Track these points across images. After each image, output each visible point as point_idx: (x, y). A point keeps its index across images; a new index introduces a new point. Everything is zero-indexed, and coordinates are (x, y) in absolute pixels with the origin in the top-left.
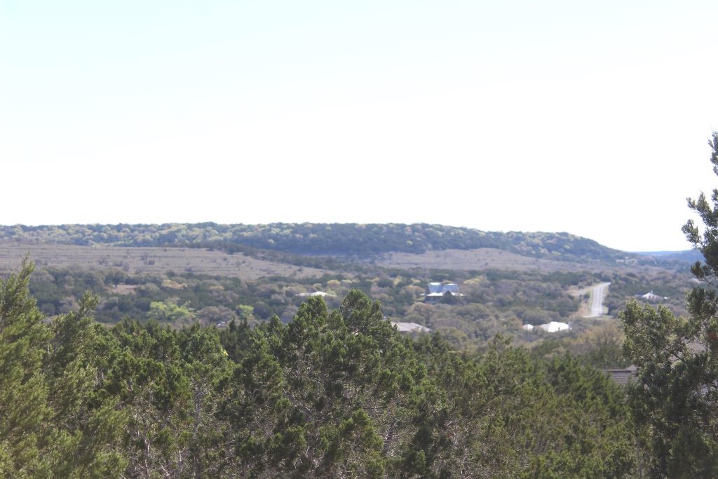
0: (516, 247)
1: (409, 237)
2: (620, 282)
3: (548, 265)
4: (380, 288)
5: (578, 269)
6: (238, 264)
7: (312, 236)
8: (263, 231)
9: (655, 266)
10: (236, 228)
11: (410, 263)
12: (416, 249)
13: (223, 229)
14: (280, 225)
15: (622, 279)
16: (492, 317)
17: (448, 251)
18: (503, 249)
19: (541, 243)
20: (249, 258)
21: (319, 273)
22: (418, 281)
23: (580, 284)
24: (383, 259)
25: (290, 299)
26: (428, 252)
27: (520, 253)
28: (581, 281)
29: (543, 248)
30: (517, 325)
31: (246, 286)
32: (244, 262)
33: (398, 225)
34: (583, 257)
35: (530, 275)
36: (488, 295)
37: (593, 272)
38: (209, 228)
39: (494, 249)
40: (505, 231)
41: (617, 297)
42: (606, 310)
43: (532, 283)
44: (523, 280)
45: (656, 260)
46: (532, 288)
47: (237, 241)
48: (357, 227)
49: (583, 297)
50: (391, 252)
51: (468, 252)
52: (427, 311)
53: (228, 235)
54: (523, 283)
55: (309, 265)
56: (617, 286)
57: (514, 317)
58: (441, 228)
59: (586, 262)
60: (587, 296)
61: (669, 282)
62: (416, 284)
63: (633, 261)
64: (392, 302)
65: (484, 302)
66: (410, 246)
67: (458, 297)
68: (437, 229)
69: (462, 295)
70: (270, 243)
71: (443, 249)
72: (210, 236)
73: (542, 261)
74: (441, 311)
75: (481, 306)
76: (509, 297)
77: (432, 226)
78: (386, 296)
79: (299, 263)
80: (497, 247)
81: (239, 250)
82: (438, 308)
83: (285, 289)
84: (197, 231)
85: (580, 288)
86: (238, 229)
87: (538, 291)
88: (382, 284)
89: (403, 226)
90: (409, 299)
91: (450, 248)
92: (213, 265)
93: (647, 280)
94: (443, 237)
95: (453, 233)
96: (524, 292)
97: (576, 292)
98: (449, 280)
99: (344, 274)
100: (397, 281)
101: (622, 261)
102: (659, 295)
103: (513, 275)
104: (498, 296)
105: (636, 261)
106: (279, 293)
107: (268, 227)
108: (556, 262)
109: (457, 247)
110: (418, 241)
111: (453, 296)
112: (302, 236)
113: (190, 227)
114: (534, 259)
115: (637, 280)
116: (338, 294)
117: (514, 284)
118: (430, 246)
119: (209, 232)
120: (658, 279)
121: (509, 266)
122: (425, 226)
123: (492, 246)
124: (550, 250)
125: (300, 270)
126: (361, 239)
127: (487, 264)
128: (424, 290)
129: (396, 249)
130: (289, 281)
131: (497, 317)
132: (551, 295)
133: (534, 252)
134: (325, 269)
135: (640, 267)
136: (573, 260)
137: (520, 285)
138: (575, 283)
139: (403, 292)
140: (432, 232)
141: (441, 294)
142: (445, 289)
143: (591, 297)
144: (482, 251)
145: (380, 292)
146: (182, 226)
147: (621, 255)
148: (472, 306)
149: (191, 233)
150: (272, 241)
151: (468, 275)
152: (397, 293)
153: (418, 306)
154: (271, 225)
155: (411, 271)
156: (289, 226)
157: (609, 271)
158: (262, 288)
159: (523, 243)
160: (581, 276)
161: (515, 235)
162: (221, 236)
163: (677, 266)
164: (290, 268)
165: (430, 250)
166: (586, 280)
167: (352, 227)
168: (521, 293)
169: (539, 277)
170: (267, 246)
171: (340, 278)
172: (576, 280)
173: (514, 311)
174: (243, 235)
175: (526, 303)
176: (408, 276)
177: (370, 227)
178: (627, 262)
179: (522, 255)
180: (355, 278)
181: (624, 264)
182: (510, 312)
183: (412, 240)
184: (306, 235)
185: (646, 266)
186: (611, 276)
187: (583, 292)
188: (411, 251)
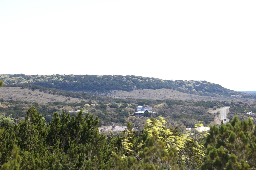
0: (180, 88)
1: (125, 83)
2: (235, 106)
3: (197, 98)
5: (213, 99)
6: (37, 96)
7: (74, 81)
8: (49, 78)
9: (251, 98)
10: (35, 77)
11: (125, 96)
12: (129, 89)
13: (28, 78)
14: (58, 76)
15: (236, 105)
17: (145, 90)
18: (174, 89)
19: (193, 87)
20: (42, 93)
21: (79, 101)
22: (131, 105)
23: (214, 107)
24: (112, 94)
26: (135, 90)
29: (194, 89)
30: (183, 128)
31: (41, 107)
32: (39, 95)
33: (119, 76)
34: (214, 93)
35: (189, 102)
36: (167, 112)
37: (221, 101)
38: (21, 77)
39: (169, 89)
40: (174, 80)
41: (234, 114)
42: (229, 120)
43: (190, 107)
44: (185, 105)
45: (252, 96)
46: (190, 109)
47: (35, 84)
48: (98, 77)
49: (216, 114)
50: (115, 90)
51: (155, 91)
52: (136, 120)
53: (31, 81)
54: (185, 107)
55: (74, 96)
56: (233, 108)
57: (182, 124)
58: (141, 78)
59: (216, 96)
60: (218, 114)
62: (130, 107)
63: (240, 96)
64: (117, 116)
66: (126, 87)
67: (152, 113)
68: (139, 79)
69: (154, 112)
70: (53, 85)
71: (143, 89)
72: (21, 81)
73: (194, 95)
74: (143, 120)
76: (178, 114)
77: (137, 77)
78: (115, 113)
79: (68, 95)
80: (170, 88)
81: (37, 88)
82: (142, 119)
83: (62, 108)
84: (14, 79)
85: (214, 109)
86: (36, 78)
87: (193, 111)
88: (112, 107)
89: (122, 77)
90: (126, 114)
91: (146, 88)
92: (23, 96)
93: (248, 105)
94: (142, 82)
95: (147, 81)
96: (186, 111)
97: (212, 111)
98: (147, 104)
99: (92, 101)
100: (120, 105)
101: (234, 96)
102: (255, 113)
103: (180, 102)
104: (173, 113)
106: (59, 111)
107: (51, 77)
108: (200, 96)
109: (150, 88)
110: (129, 85)
111: (149, 113)
112: (69, 82)
113: (11, 76)
114: (189, 94)
115: (244, 105)
116: (89, 111)
117: (180, 107)
118: (136, 87)
119: (21, 79)
120: (254, 105)
121: (177, 98)
122: (133, 77)
123: (168, 88)
124: (197, 90)
125: (69, 99)
126: (100, 83)
127: (165, 97)
128: (134, 110)
129: (118, 89)
130: (64, 104)
132: (200, 113)
133: (189, 91)
134: (82, 98)
136: (209, 95)
137: (184, 107)
138: (212, 107)
139: (123, 110)
140: (137, 80)
141: (143, 112)
142: (145, 109)
143: (220, 114)
144: (163, 90)
145: (111, 110)
146: (7, 76)
147: (234, 93)
149: (11, 80)
150: (53, 84)
151: (157, 103)
152: (120, 111)
153: (131, 118)
154: (53, 76)
155: (127, 100)
156: (62, 76)
157: (229, 101)
158: (50, 108)
159: (183, 86)
160: (215, 103)
161: (179, 82)
162: (27, 81)
164: (64, 98)
165: (136, 89)
166: (217, 105)
167: (95, 76)
168: (185, 111)
169: (194, 104)
170: (51, 86)
171: (90, 103)
172: (212, 105)
173: (181, 121)
174: (38, 81)
175: (187, 117)
176: (126, 103)
177: (105, 77)
178: (237, 96)
179: (183, 92)
180: (98, 103)
181: (235, 97)
182: (179, 121)
183: (126, 84)
184: (71, 81)
185: (247, 98)
186: (230, 103)
187: (216, 111)
188: (126, 90)
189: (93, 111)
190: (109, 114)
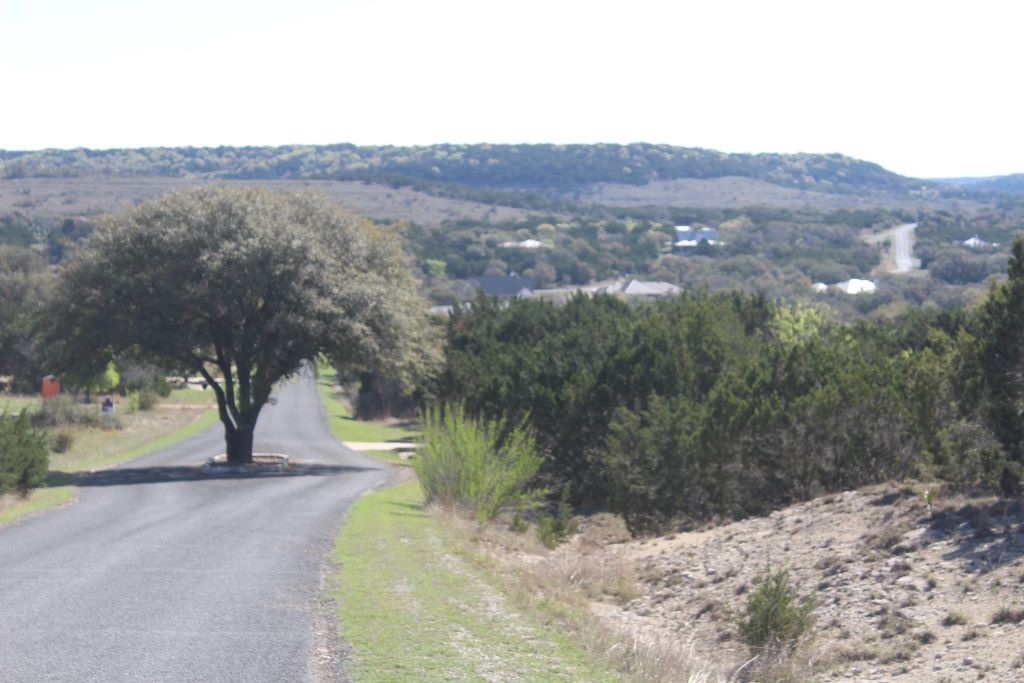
0: (770, 173)
1: (626, 163)
2: (930, 223)
3: (822, 200)
4: (609, 236)
5: (864, 205)
6: (408, 203)
7: (492, 161)
8: (424, 155)
9: (963, 198)
10: (386, 151)
11: (628, 199)
12: (637, 179)
13: (366, 153)
14: (446, 147)
15: (933, 219)
16: (768, 274)
17: (680, 181)
18: (756, 177)
19: (805, 169)
20: (421, 195)
21: (520, 216)
22: (659, 225)
23: (875, 226)
24: (591, 193)
25: (492, 252)
26: (652, 183)
27: (777, 182)
28: (876, 222)
29: (807, 175)
30: (806, 284)
31: (430, 235)
32: (415, 200)
33: (609, 145)
34: (863, 187)
35: (807, 215)
36: (758, 243)
37: (889, 208)
38: (348, 152)
39: (742, 178)
40: (755, 152)
41: (930, 244)
42: (918, 263)
43: (813, 227)
44: (798, 222)
45: (966, 192)
46: (815, 233)
47: (387, 169)
48: (552, 148)
49: (881, 245)
50: (601, 184)
51: (708, 182)
52: (679, 266)
53: (376, 161)
54: (800, 227)
55: (504, 204)
56: (927, 229)
57: (801, 273)
58: (669, 149)
59: (869, 195)
60: (887, 244)
61: (996, 222)
62: (657, 230)
63: (933, 193)
64: (628, 255)
65: (754, 252)
66: (628, 175)
67: (718, 246)
68: (663, 151)
69: (722, 243)
70: (433, 172)
71: (674, 178)
72: (350, 162)
73: (810, 193)
74: (698, 265)
75: (751, 258)
76: (785, 247)
77: (657, 147)
78: (619, 246)
79: (489, 201)
80: (746, 175)
81: (406, 183)
82: (694, 261)
83: (484, 237)
84: (330, 156)
85: (875, 232)
86: (388, 153)
87: (822, 237)
88: (612, 229)
89: (616, 147)
90: (650, 250)
91: (683, 177)
92: (374, 204)
93: (965, 220)
94: (672, 160)
95: (685, 156)
96: (805, 239)
97: (871, 238)
98: (700, 222)
99: (555, 215)
100: (631, 225)
101: (918, 192)
102: (985, 240)
103: (783, 215)
104: (772, 245)
105: (937, 192)
106: (478, 243)
107: (430, 150)
108: (829, 196)
109: (692, 175)
110: (637, 167)
111: (709, 245)
112: (477, 162)
113: (320, 150)
114: (797, 191)
115: (953, 220)
116: (556, 243)
117: (788, 227)
118: (655, 174)
119: (348, 156)
120: (982, 218)
121: (765, 200)
122: (646, 146)
123: (740, 173)
124: (817, 178)
125: (493, 211)
126: (559, 166)
127: (734, 199)
128: (670, 237)
129: (608, 179)
130: (485, 225)
131: (774, 273)
132: (840, 243)
133: (796, 181)
134: (527, 208)
135: (943, 200)
136: (849, 193)
137: (796, 228)
138: (868, 225)
139: (642, 240)
140: (657, 155)
141: (693, 243)
142: (700, 237)
143: (893, 244)
144: (726, 181)
145: (611, 241)
146: (308, 150)
147: (916, 184)
148: (741, 259)
149: (322, 159)
150: (436, 169)
151: (722, 216)
152: (634, 241)
153: (666, 260)
154: (434, 147)
155: (644, 212)
156: (459, 149)
157: (911, 208)
158: (455, 236)
159: (779, 168)
160: (875, 216)
161: (768, 157)
162: (365, 162)
163: (994, 199)
164: (478, 207)
165: (655, 180)
166: (882, 221)
167: (546, 149)
168: (801, 239)
169: (820, 218)
170: (431, 176)
171: (553, 221)
172: (869, 221)
173: (797, 265)
174: (394, 162)
175: (809, 254)
176: (645, 217)
177: (571, 149)
178: (925, 194)
179: (779, 184)
180: (573, 221)
181: (921, 196)
182: (791, 267)
183: (630, 166)
184: (483, 160)
185: (954, 200)
186: (915, 215)
187: (881, 237)
188: (629, 182)
189: (566, 243)
190: (604, 250)
